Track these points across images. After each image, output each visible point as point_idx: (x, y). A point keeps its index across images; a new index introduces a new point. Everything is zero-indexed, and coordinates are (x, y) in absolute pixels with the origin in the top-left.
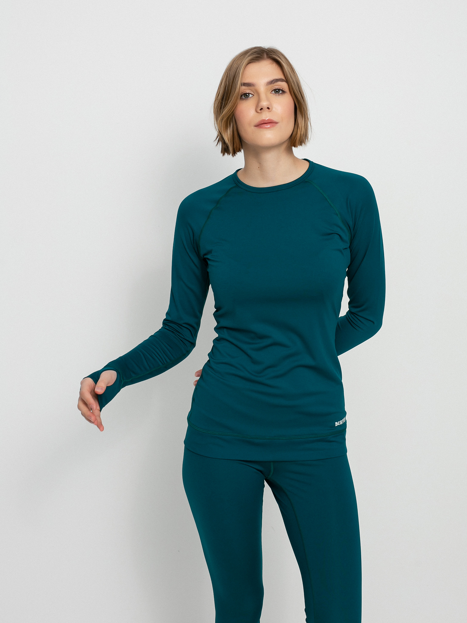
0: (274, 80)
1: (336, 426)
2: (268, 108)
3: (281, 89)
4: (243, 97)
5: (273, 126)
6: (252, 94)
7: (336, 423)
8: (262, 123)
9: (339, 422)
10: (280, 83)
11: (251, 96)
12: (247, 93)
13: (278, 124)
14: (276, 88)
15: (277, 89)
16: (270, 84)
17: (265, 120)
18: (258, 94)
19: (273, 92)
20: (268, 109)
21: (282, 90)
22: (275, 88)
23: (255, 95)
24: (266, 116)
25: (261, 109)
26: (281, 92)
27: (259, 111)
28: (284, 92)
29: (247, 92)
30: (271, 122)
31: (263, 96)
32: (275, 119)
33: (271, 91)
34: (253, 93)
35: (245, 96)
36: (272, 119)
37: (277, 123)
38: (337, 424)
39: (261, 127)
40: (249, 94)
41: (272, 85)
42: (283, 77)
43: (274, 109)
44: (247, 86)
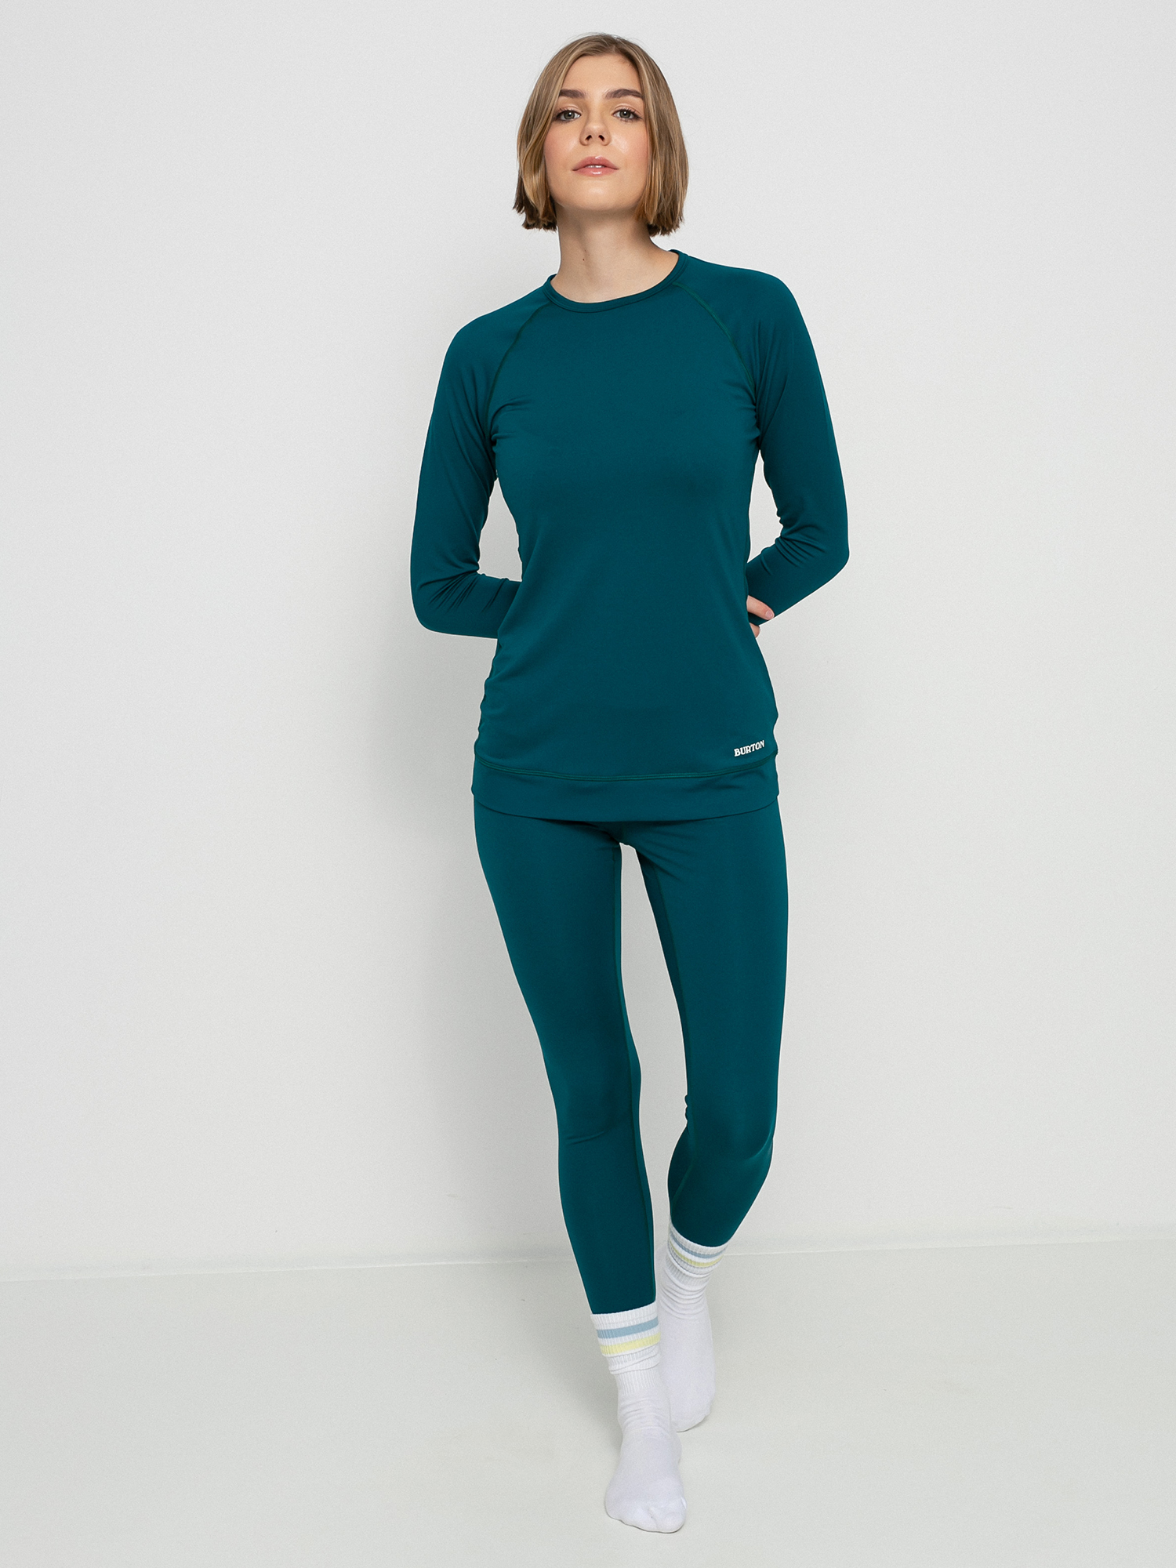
0: (619, 91)
1: (736, 755)
2: (602, 137)
3: (633, 111)
4: (563, 118)
5: (606, 173)
6: (578, 113)
7: (735, 750)
8: (589, 163)
9: (741, 749)
10: (631, 98)
11: (576, 115)
12: (569, 111)
13: (617, 171)
14: (624, 108)
15: (625, 110)
16: (614, 97)
17: (593, 158)
18: (588, 112)
19: (618, 114)
20: (600, 140)
21: (633, 113)
22: (620, 108)
23: (584, 116)
24: (596, 151)
25: (589, 137)
26: (631, 117)
27: (586, 142)
28: (636, 117)
29: (570, 109)
30: (605, 165)
31: (595, 114)
32: (612, 159)
33: (612, 112)
34: (580, 112)
35: (565, 115)
36: (607, 158)
37: (616, 169)
38: (738, 752)
39: (583, 172)
40: (573, 112)
41: (616, 99)
42: (638, 89)
43: (613, 143)
44: (571, 97)
